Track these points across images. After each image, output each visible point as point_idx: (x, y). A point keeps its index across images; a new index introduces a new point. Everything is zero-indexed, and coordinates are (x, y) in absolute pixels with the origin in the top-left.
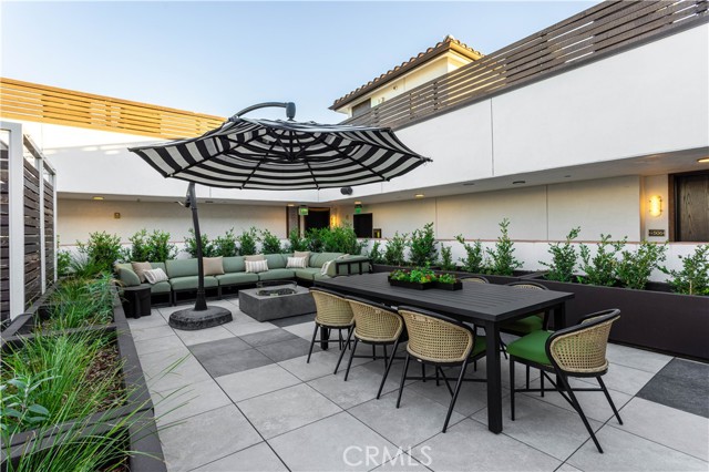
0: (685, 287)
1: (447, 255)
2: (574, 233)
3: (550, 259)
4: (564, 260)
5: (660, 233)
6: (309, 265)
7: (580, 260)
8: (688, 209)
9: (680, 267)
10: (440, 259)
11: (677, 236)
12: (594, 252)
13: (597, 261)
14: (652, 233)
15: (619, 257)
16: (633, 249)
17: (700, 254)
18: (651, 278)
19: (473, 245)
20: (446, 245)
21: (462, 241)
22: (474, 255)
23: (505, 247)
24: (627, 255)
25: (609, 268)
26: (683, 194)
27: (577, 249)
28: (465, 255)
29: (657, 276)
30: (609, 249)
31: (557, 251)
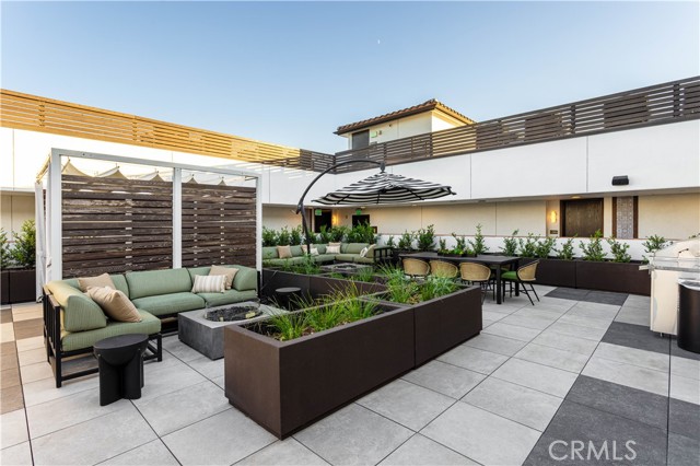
0: (563, 257)
1: (443, 245)
2: (516, 232)
3: (504, 245)
4: (511, 246)
5: (556, 232)
6: (341, 252)
7: (519, 246)
8: (569, 220)
9: (562, 249)
10: (438, 247)
11: (564, 234)
12: (525, 242)
13: (527, 246)
14: (552, 232)
15: (537, 244)
16: (542, 240)
17: (569, 242)
18: (550, 254)
19: (460, 239)
20: (443, 238)
21: (454, 236)
22: (461, 244)
23: (479, 239)
24: (540, 243)
25: (532, 250)
26: (567, 210)
27: (517, 241)
28: (456, 244)
29: (553, 253)
30: (532, 240)
31: (507, 241)
